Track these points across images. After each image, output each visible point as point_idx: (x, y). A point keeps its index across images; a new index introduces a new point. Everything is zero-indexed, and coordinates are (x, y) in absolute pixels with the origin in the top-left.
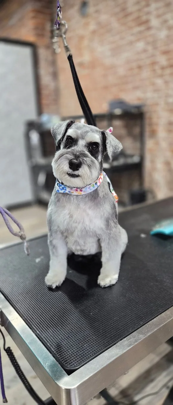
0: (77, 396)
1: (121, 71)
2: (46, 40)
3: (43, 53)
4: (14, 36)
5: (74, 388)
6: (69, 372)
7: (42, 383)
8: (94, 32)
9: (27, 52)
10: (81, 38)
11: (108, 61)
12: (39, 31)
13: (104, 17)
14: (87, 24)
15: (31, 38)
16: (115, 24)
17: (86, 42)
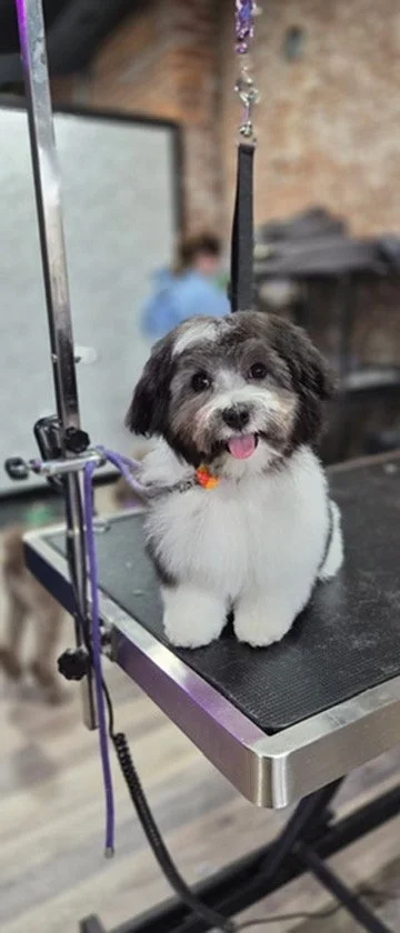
0: (284, 790)
1: (375, 180)
2: (203, 114)
3: (195, 141)
4: (131, 105)
5: (280, 760)
6: (270, 732)
7: (212, 766)
8: (314, 96)
9: (160, 140)
10: (284, 107)
11: (345, 157)
12: (190, 94)
13: (338, 63)
14: (297, 79)
15: (170, 110)
16: (365, 78)
17: (294, 118)
